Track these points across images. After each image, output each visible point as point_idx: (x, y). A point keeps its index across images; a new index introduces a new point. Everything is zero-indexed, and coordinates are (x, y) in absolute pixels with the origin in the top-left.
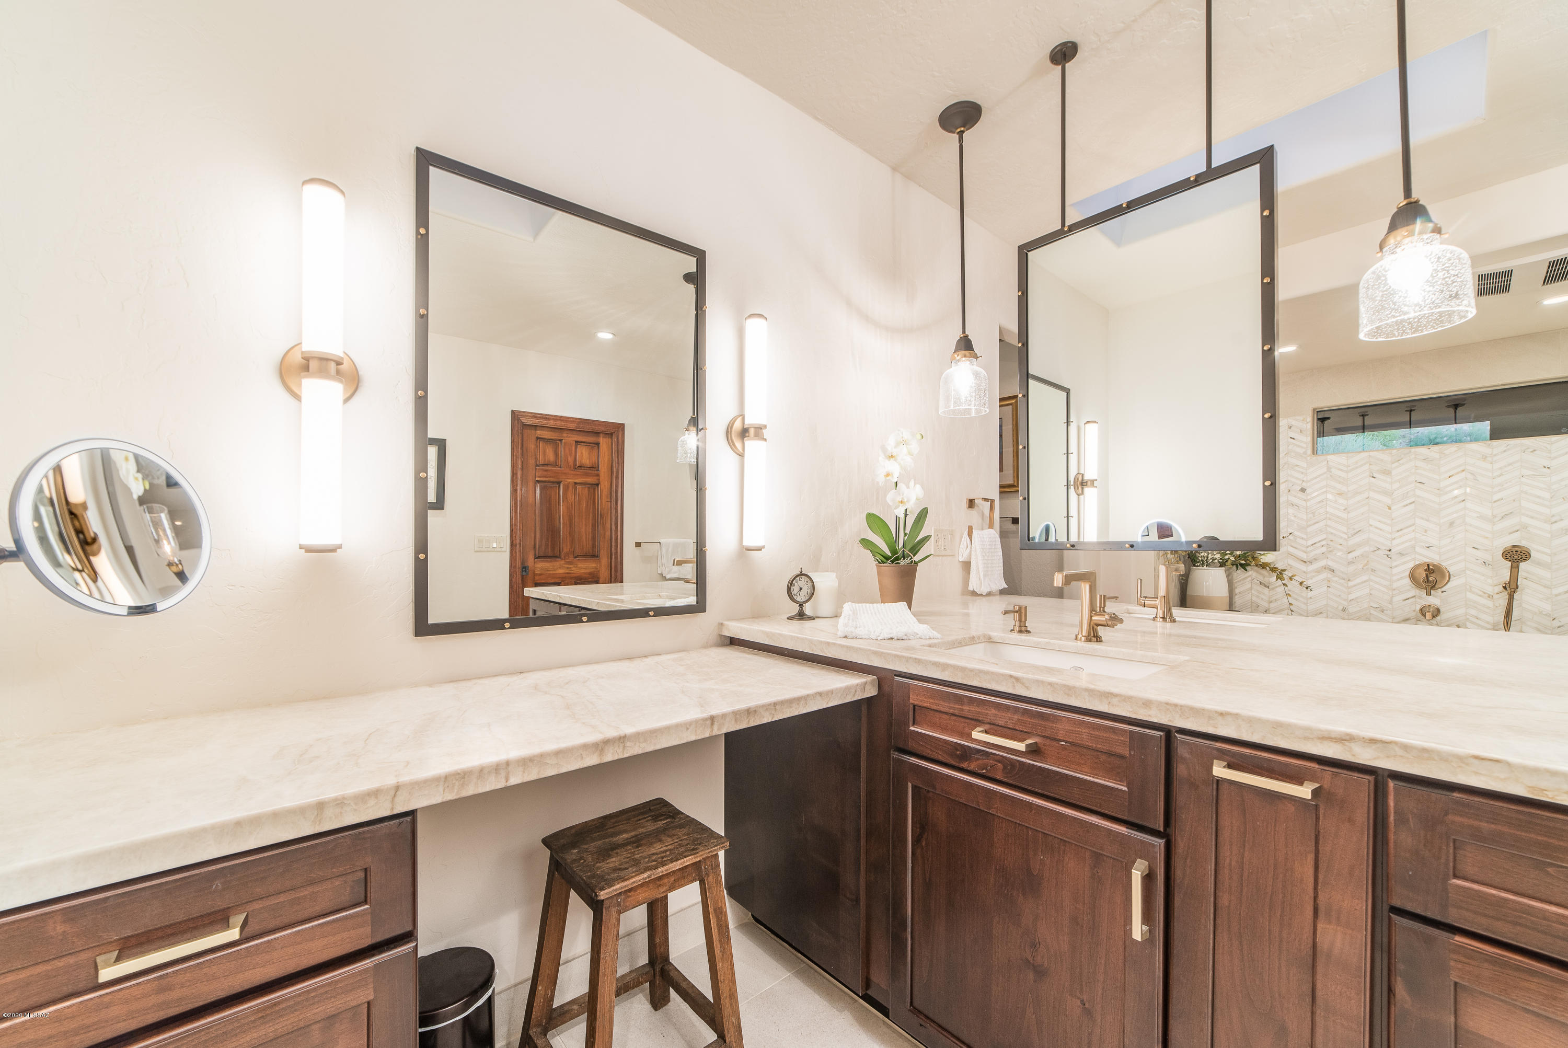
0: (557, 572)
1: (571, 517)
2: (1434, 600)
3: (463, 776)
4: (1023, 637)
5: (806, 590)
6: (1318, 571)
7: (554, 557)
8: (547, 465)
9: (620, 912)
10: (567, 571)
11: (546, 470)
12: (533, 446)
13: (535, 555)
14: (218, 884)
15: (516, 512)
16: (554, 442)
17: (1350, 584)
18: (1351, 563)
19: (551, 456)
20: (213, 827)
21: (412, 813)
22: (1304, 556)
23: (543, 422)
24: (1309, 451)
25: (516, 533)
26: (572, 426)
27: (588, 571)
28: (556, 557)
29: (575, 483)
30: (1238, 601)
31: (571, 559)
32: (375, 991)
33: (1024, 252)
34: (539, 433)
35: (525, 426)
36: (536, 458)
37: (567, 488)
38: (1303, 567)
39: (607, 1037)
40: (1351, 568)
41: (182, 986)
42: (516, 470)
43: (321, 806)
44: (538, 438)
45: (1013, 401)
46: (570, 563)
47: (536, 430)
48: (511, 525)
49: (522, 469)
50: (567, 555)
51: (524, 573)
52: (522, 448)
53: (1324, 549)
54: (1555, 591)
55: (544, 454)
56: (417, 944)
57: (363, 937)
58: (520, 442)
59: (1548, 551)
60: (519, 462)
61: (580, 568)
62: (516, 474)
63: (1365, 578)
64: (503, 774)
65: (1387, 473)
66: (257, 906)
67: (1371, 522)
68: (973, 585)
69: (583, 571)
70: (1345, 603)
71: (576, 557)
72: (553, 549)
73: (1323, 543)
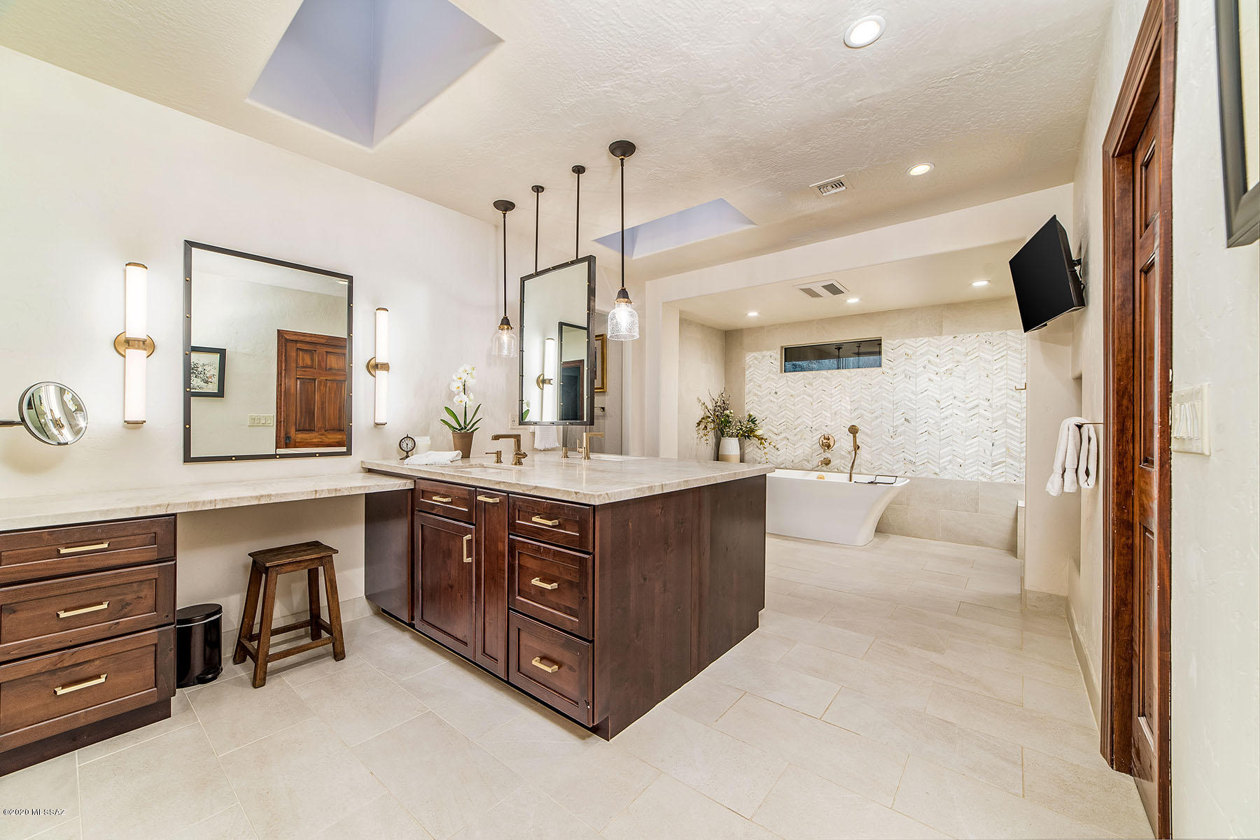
0: (314, 440)
1: (323, 403)
2: (828, 455)
3: (196, 503)
4: (499, 464)
5: (410, 444)
6: (782, 440)
7: (311, 430)
8: (306, 367)
9: (277, 574)
10: (320, 440)
11: (304, 371)
12: (294, 354)
13: (296, 428)
14: (100, 530)
15: (281, 399)
16: (311, 352)
17: (796, 447)
18: (796, 435)
19: (308, 362)
20: (98, 511)
21: (175, 515)
22: (776, 431)
23: (302, 338)
24: (779, 372)
25: (281, 414)
26: (323, 341)
27: (337, 440)
28: (313, 430)
29: (326, 380)
30: (747, 457)
31: (323, 432)
32: (159, 574)
33: (523, 280)
34: (299, 345)
35: (287, 340)
36: (297, 362)
37: (320, 382)
38: (775, 437)
39: (269, 624)
40: (795, 438)
41: (87, 561)
42: (281, 371)
43: (138, 508)
44: (298, 349)
45: (601, 338)
46: (322, 435)
47: (296, 343)
48: (277, 408)
49: (285, 370)
50: (320, 428)
51: (287, 441)
52: (285, 356)
53: (785, 427)
54: (873, 449)
55: (303, 360)
56: (176, 563)
57: (154, 556)
58: (284, 351)
59: (870, 428)
60: (283, 365)
61: (329, 438)
62: (281, 373)
63: (801, 444)
64: (214, 504)
65: (811, 384)
66: (113, 540)
67: (805, 412)
68: (536, 446)
69: (331, 440)
70: (793, 458)
71: (326, 431)
72: (310, 425)
73: (785, 423)
